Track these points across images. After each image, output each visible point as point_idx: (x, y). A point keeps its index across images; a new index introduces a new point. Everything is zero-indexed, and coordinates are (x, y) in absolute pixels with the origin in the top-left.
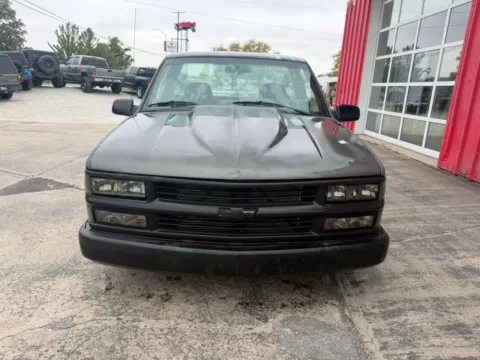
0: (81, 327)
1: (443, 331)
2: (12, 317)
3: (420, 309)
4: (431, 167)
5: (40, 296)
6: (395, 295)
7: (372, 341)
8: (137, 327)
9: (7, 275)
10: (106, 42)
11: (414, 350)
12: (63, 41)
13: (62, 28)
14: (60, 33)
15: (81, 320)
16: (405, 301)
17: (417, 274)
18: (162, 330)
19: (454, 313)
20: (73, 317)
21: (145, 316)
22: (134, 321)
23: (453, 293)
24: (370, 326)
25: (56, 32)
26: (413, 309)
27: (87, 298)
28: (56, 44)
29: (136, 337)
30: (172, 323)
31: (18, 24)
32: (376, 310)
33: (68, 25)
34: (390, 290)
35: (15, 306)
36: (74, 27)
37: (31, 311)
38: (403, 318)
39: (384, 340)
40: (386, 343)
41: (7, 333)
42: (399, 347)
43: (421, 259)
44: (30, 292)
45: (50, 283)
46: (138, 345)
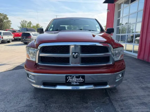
0: (34, 106)
1: (139, 105)
2: (14, 104)
3: (132, 99)
4: (135, 58)
5: (22, 98)
6: (125, 95)
7: (118, 108)
8: (50, 106)
9: (12, 93)
10: (35, 25)
11: (130, 110)
12: (22, 25)
13: (22, 22)
14: (21, 23)
15: (34, 105)
16: (128, 97)
17: (131, 89)
18: (57, 107)
19: (142, 100)
20: (32, 104)
21: (52, 103)
22: (49, 104)
23: (142, 94)
24: (117, 104)
25: (20, 23)
26: (130, 99)
27: (35, 98)
28: (20, 26)
29: (50, 108)
30: (60, 105)
31: (9, 21)
32: (119, 100)
33: (24, 21)
34: (123, 94)
35: (15, 101)
36: (26, 21)
37: (19, 103)
38: (127, 101)
39: (122, 107)
40: (122, 108)
41: (13, 108)
42: (126, 109)
43: (132, 85)
44: (19, 97)
45: (24, 95)
46: (51, 110)
